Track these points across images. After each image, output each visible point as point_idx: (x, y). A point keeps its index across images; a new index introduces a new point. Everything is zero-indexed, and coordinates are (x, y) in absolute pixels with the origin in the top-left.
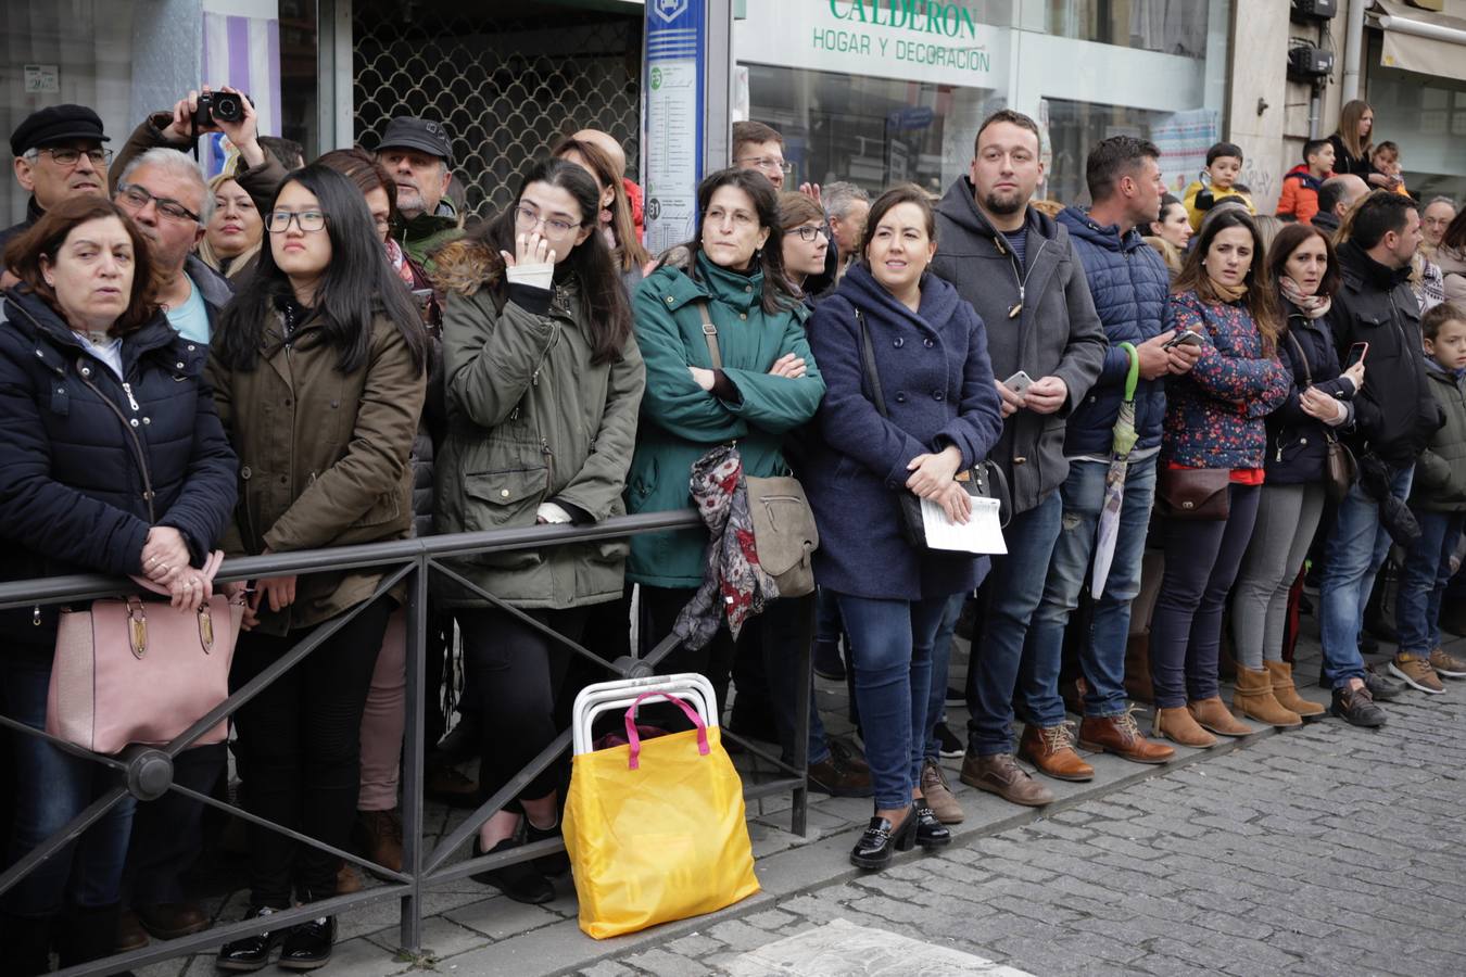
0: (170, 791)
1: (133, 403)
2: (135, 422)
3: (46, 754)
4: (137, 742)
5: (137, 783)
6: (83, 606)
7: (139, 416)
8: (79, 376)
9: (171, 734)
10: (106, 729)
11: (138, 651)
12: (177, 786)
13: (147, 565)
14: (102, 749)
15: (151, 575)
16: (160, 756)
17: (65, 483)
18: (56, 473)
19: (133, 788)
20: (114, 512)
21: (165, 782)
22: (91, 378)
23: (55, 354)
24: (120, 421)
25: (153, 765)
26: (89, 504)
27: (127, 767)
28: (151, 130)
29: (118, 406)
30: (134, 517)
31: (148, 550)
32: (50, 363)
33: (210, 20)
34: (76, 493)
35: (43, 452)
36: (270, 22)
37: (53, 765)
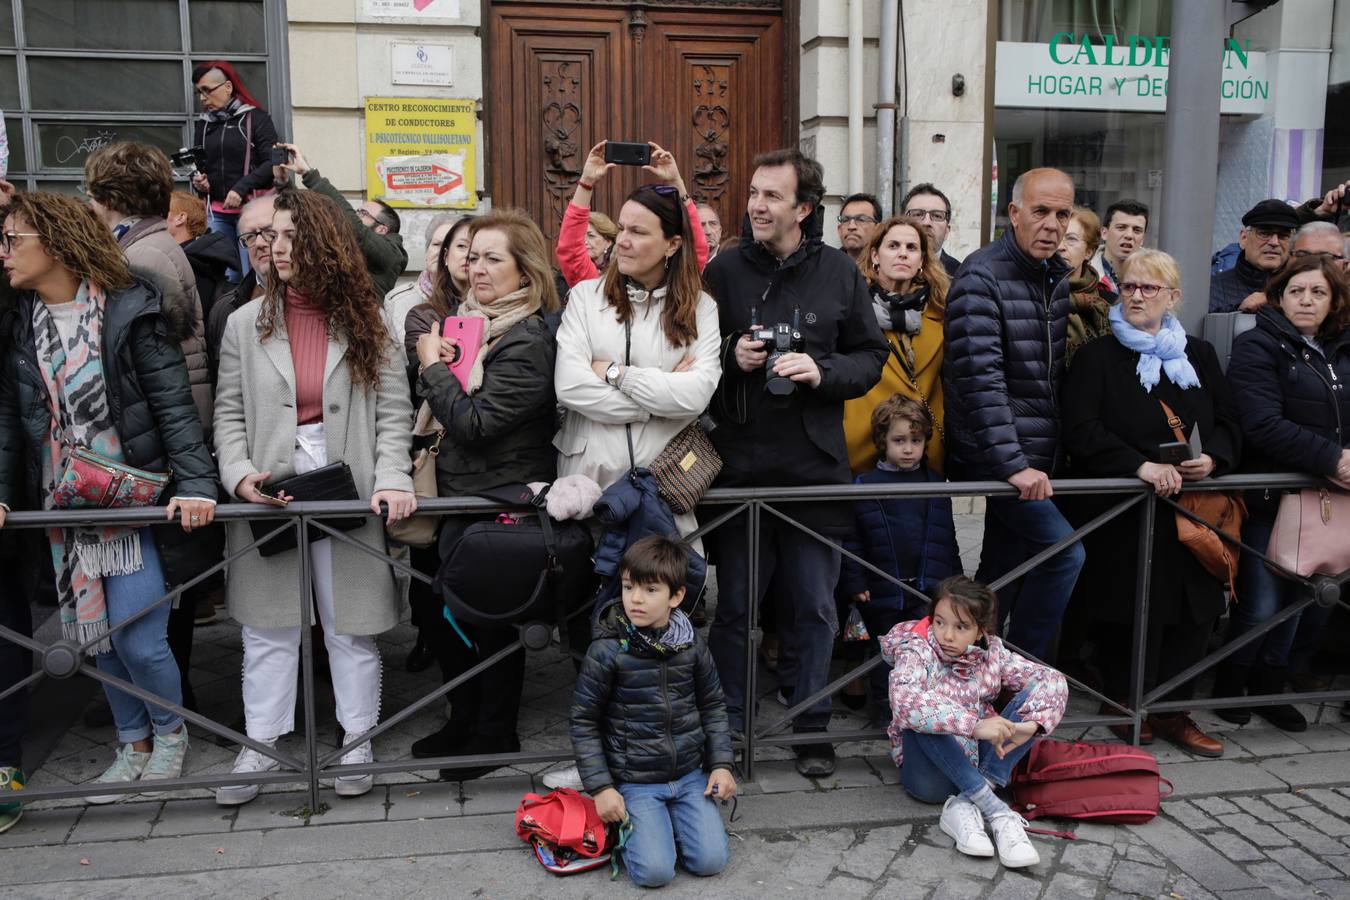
0: (1338, 604)
1: (1333, 375)
2: (1334, 387)
3: (1263, 572)
4: (1321, 572)
5: (1320, 596)
6: (1296, 491)
7: (1336, 383)
8: (1303, 359)
9: (1338, 571)
10: (1305, 562)
11: (1326, 520)
12: (1341, 603)
13: (1340, 471)
14: (1302, 573)
15: (1341, 477)
16: (1333, 582)
17: (1292, 421)
18: (1285, 414)
19: (1318, 599)
20: (1321, 439)
21: (1335, 599)
22: (1309, 361)
23: (1291, 347)
24: (1326, 386)
25: (1330, 587)
26: (1306, 433)
27: (1314, 586)
28: (1308, 211)
29: (1326, 378)
30: (1331, 443)
31: (1342, 462)
32: (1289, 352)
33: (1279, 133)
34: (1298, 427)
35: (1280, 402)
36: (1320, 130)
37: (1266, 579)
